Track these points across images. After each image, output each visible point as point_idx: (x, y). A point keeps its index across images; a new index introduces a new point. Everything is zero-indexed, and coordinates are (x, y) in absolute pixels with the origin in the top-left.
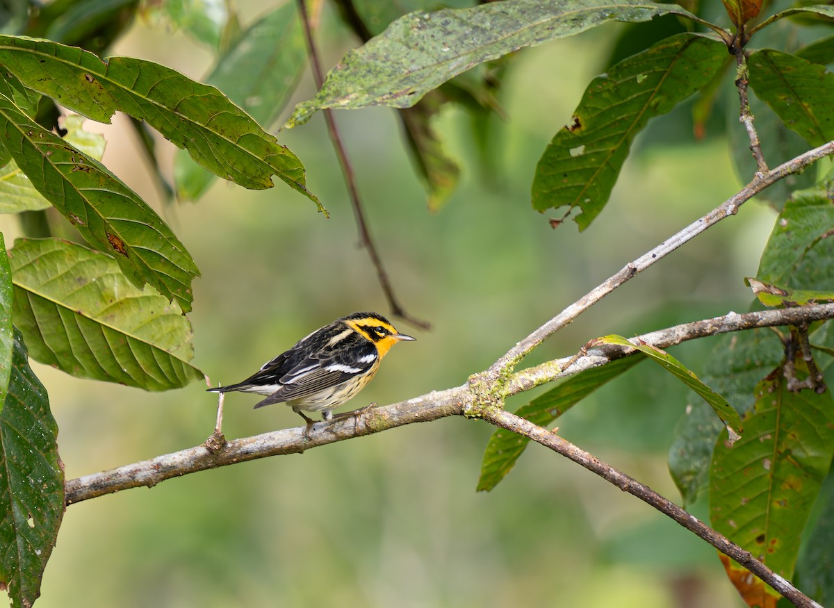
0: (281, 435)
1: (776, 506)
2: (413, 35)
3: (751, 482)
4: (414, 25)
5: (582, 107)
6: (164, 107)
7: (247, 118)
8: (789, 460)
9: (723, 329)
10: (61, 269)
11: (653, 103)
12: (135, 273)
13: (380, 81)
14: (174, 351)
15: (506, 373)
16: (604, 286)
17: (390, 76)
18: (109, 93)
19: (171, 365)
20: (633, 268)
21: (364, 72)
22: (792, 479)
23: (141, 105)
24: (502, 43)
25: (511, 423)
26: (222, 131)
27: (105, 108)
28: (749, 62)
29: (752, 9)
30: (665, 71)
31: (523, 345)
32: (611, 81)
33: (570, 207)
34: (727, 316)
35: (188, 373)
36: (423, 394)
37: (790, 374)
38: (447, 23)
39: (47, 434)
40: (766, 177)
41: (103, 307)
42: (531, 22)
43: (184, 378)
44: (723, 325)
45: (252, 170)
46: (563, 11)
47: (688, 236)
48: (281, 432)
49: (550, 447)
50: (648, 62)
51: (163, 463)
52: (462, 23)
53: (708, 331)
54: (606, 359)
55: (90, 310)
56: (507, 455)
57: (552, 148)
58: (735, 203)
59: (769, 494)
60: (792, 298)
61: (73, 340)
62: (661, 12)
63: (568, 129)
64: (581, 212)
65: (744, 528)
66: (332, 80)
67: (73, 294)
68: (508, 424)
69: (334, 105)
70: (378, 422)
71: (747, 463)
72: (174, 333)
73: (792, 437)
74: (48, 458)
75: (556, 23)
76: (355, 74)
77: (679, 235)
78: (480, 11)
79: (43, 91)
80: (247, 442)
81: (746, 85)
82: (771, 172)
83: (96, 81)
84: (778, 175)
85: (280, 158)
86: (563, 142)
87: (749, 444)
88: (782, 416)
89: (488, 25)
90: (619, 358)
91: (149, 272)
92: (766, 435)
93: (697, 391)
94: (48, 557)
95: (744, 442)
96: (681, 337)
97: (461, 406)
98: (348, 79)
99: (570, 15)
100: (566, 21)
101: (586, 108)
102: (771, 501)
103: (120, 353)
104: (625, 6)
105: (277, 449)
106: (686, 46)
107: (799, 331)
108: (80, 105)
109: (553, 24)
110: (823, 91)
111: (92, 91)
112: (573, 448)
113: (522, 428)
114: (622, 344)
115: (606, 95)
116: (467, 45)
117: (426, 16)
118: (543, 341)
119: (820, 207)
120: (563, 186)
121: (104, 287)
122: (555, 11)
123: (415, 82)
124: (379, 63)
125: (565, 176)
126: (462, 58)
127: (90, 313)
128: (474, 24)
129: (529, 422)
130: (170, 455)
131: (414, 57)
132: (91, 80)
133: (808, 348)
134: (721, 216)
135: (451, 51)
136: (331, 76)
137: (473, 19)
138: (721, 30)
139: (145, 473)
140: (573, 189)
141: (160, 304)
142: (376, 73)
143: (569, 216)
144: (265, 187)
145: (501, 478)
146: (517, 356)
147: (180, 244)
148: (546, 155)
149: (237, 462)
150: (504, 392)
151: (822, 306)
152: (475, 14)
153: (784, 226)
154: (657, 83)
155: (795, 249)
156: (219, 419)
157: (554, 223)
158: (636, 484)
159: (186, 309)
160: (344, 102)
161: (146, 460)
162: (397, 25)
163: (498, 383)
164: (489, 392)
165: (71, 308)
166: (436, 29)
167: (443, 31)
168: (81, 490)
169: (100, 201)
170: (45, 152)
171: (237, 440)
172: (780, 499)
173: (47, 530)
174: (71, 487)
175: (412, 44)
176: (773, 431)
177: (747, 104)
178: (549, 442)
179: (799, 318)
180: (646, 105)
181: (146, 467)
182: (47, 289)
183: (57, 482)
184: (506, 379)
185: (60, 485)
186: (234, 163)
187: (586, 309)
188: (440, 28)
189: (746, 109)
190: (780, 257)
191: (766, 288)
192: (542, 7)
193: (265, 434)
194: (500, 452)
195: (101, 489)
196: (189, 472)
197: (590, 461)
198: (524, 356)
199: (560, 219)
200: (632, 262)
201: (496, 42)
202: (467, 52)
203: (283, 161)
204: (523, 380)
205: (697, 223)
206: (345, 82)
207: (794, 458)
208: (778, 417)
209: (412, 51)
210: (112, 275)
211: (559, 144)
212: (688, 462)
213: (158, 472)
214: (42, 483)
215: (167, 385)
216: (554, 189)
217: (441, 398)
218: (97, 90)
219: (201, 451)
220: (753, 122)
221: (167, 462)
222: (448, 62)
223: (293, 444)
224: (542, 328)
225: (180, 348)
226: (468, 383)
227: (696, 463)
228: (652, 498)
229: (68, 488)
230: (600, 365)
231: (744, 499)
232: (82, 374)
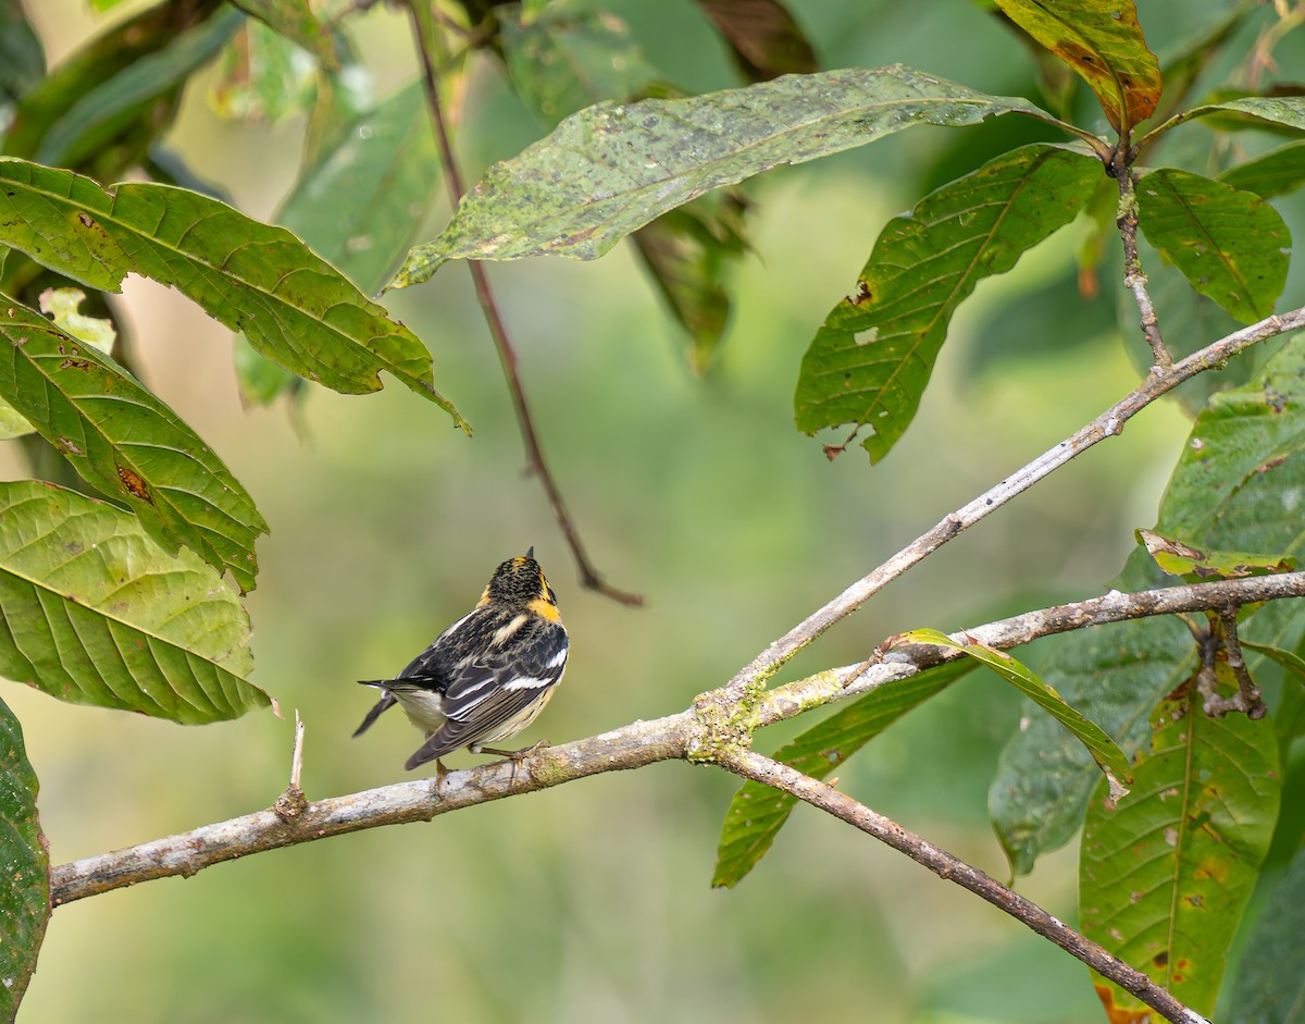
0: (395, 792)
1: (1186, 906)
2: (598, 141)
3: (1145, 866)
4: (599, 124)
5: (873, 266)
6: (207, 263)
7: (339, 279)
8: (1205, 829)
9: (1100, 617)
10: (42, 530)
11: (986, 255)
12: (164, 530)
13: (546, 215)
14: (222, 660)
15: (753, 692)
16: (910, 551)
17: (561, 206)
18: (119, 243)
19: (217, 682)
20: (956, 521)
21: (519, 200)
22: (1211, 862)
23: (170, 262)
24: (744, 158)
25: (763, 772)
26: (300, 300)
27: (111, 268)
28: (1138, 188)
29: (1143, 106)
30: (1005, 205)
31: (781, 646)
32: (919, 224)
33: (856, 425)
34: (1106, 597)
35: (245, 695)
36: (623, 726)
37: (1207, 688)
38: (652, 123)
39: (20, 793)
40: (1168, 374)
41: (108, 589)
42: (788, 123)
43: (239, 703)
44: (1100, 611)
45: (348, 363)
46: (841, 107)
47: (1044, 470)
48: (395, 788)
49: (826, 808)
50: (976, 190)
51: (207, 839)
52: (677, 123)
53: (1077, 621)
54: (914, 668)
55: (89, 594)
56: (759, 829)
57: (825, 332)
58: (1118, 415)
59: (1175, 885)
60: (1209, 562)
61: (62, 643)
62: (998, 110)
63: (850, 300)
64: (874, 432)
65: (1135, 942)
66: (467, 211)
67: (61, 569)
68: (757, 773)
69: (473, 253)
70: (550, 771)
71: (1139, 835)
72: (221, 631)
73: (1211, 794)
74: (23, 831)
75: (830, 126)
76: (503, 202)
77: (1029, 468)
78: (705, 104)
79: (11, 241)
80: (341, 805)
81: (1135, 226)
82: (1176, 367)
83: (96, 225)
84: (1187, 371)
85: (393, 342)
86: (843, 322)
87: (1142, 803)
88: (1195, 759)
89: (718, 127)
90: (934, 665)
91: (186, 528)
92: (1170, 789)
93: (1059, 718)
94: (23, 990)
95: (1134, 802)
96: (1033, 631)
97: (683, 745)
98: (493, 210)
99: (852, 113)
100: (845, 124)
101: (878, 267)
102: (1178, 897)
103: (137, 663)
104: (939, 99)
105: (389, 816)
106: (1036, 165)
107: (1223, 620)
108: (71, 264)
109: (825, 128)
110: (1255, 232)
111: (90, 240)
112: (862, 811)
113: (781, 778)
114: (938, 644)
115: (910, 246)
116: (685, 159)
117: (619, 111)
118: (813, 639)
119: (1255, 418)
120: (845, 393)
121: (111, 557)
122: (828, 107)
123: (603, 219)
124: (543, 185)
125: (848, 376)
126: (677, 180)
127: (89, 600)
128: (696, 124)
129: (791, 770)
130: (218, 824)
131: (599, 178)
132: (88, 223)
133: (1237, 646)
134: (1096, 436)
135: (660, 169)
136: (466, 205)
137: (694, 118)
138: (1094, 138)
139: (178, 854)
140: (860, 397)
141: (199, 585)
142: (541, 202)
143: (855, 439)
144: (369, 390)
145: (751, 867)
146: (772, 663)
147: (235, 482)
148: (816, 344)
149: (326, 835)
150: (751, 722)
151: (1259, 580)
152: (697, 108)
153: (1198, 449)
154: (992, 225)
155: (1217, 487)
156: (297, 768)
157: (831, 451)
158: (965, 867)
159: (246, 586)
160: (488, 249)
161: (179, 833)
162: (571, 123)
163: (742, 708)
164: (727, 721)
165: (58, 592)
166: (635, 132)
167: (646, 135)
168: (75, 882)
169: (106, 415)
170: (18, 338)
171: (325, 801)
172: (1190, 895)
173: (23, 947)
174: (60, 878)
175: (596, 156)
176: (1181, 782)
177: (1135, 257)
178: (823, 801)
179: (1222, 599)
180: (975, 260)
181: (181, 845)
182: (19, 560)
183: (37, 871)
184: (754, 700)
185: (43, 874)
186: (319, 353)
187: (881, 587)
188: (640, 131)
189: (1134, 265)
190: (1192, 500)
191: (1169, 547)
192: (806, 100)
193: (370, 791)
194: (749, 824)
195: (108, 879)
196: (249, 853)
197: (890, 832)
198: (782, 663)
199: (840, 446)
200: (954, 511)
201: (733, 156)
202: (686, 170)
203: (397, 346)
204: (782, 701)
205: (1057, 449)
206: (488, 216)
207: (1214, 827)
208: (1189, 759)
209: (596, 166)
210: (123, 539)
211: (837, 326)
212: (1021, 808)
213: (200, 853)
214: (14, 872)
215: (211, 714)
216: (830, 397)
217: (650, 732)
218: (99, 239)
219: (268, 818)
220: (1145, 286)
221: (213, 836)
222: (655, 185)
223: (415, 807)
224: (811, 619)
225: (231, 656)
226: (693, 707)
227: (1035, 812)
228: (989, 890)
229: (55, 880)
230: (904, 677)
231: (1134, 895)
232: (77, 697)
